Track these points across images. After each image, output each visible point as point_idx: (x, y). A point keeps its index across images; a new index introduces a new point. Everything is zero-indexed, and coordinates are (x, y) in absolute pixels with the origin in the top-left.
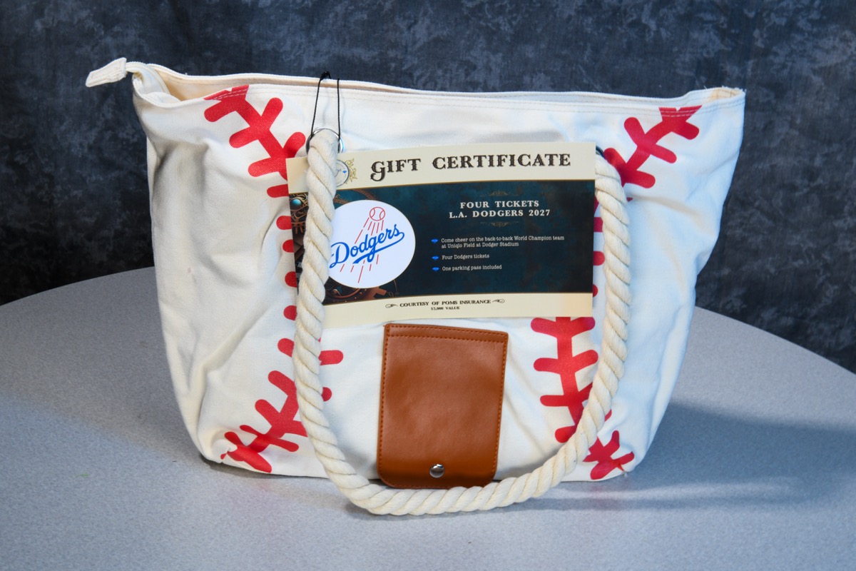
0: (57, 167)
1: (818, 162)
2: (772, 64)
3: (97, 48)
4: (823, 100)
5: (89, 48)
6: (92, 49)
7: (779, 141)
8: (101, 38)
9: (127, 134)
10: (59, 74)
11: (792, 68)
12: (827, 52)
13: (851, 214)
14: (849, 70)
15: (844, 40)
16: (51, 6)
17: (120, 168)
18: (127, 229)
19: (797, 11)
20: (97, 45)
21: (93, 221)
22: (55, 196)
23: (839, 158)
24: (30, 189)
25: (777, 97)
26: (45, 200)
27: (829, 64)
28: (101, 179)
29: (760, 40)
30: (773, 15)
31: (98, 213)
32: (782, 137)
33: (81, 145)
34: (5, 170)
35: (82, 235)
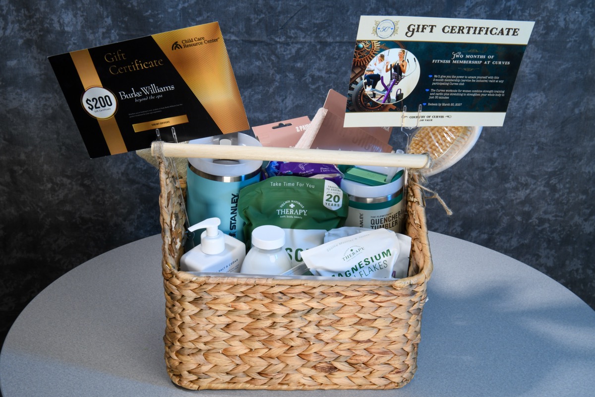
0: (106, 185)
1: (495, 155)
9: (141, 165)
13: (513, 180)
17: (138, 183)
21: (126, 211)
22: (105, 199)
23: (505, 152)
24: (92, 197)
26: (101, 202)
28: (129, 189)
31: (128, 207)
33: (117, 173)
34: (79, 188)
35: (120, 219)
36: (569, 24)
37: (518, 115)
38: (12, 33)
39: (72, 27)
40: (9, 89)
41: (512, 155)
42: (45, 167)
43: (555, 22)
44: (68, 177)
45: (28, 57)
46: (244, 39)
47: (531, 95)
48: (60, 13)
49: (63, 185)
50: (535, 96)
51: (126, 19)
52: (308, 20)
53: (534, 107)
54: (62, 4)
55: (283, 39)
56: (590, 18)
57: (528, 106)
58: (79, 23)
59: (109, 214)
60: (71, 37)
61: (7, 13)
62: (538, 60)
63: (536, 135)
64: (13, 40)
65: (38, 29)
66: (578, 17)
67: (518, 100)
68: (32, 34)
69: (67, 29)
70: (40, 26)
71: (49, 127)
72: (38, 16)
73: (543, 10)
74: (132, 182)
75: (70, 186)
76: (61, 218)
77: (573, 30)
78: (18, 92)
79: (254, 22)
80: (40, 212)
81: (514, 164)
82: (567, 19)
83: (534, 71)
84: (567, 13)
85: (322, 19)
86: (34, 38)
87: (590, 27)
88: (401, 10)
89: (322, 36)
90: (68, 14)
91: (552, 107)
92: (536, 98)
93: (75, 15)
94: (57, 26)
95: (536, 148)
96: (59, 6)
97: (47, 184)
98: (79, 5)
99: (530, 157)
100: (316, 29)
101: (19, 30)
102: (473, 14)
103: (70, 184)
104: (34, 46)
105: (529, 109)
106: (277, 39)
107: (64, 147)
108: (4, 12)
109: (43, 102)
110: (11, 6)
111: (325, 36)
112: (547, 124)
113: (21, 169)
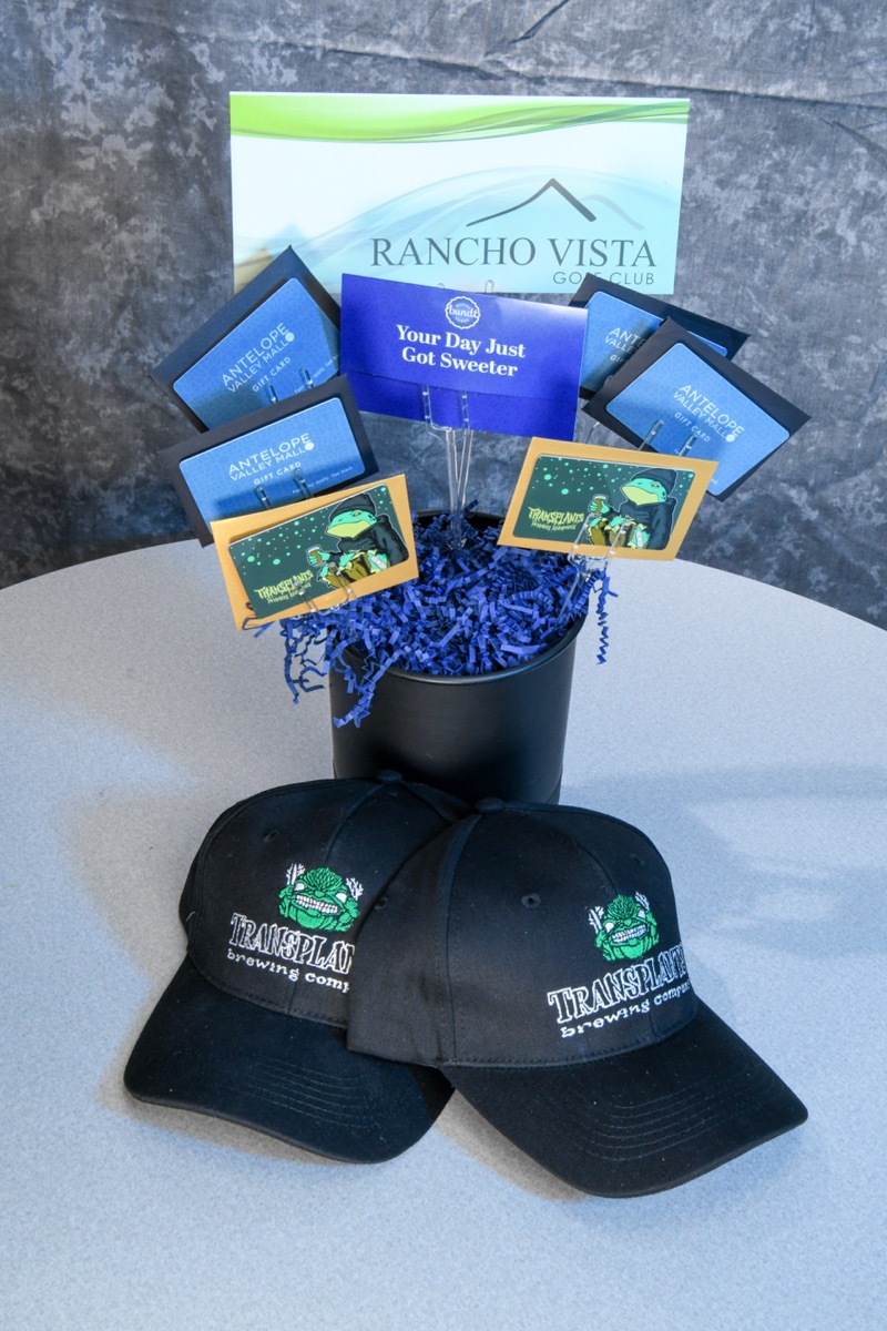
0: (63, 396)
3: (109, 246)
5: (99, 246)
6: (103, 248)
8: (114, 233)
9: (149, 357)
10: (62, 278)
16: (51, 191)
17: (141, 400)
18: (151, 476)
20: (109, 242)
21: (109, 466)
22: (60, 432)
24: (32, 422)
26: (50, 436)
28: (119, 412)
31: (114, 456)
33: (92, 369)
35: (95, 483)
46: (424, 56)
52: (597, 21)
55: (526, 67)
59: (69, 467)
74: (126, 396)
79: (455, 12)
85: (636, 22)
88: (856, 15)
89: (633, 68)
100: (617, 46)
106: (513, 66)
111: (641, 67)
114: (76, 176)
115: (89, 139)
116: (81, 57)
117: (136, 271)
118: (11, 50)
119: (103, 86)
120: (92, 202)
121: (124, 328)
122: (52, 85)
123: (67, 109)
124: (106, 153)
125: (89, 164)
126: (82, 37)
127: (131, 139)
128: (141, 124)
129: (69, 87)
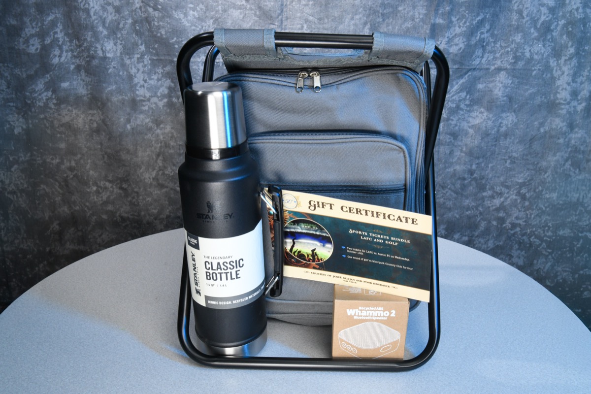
0: (140, 188)
1: (474, 167)
2: (451, 124)
3: (154, 135)
4: (474, 140)
5: (150, 135)
6: (152, 136)
7: (456, 158)
8: (155, 130)
10: (138, 147)
11: (460, 126)
12: (474, 118)
13: (490, 189)
14: (484, 126)
15: (481, 113)
16: (134, 118)
17: (167, 187)
18: (171, 214)
19: (460, 101)
20: (154, 133)
21: (156, 211)
22: (139, 201)
23: (483, 165)
24: (129, 199)
25: (454, 139)
26: (136, 203)
27: (475, 123)
28: (159, 192)
29: (445, 114)
30: (449, 103)
31: (158, 208)
32: (458, 156)
33: (149, 178)
34: (119, 191)
35: (152, 218)
36: (533, 55)
37: (493, 132)
38: (66, 60)
39: (113, 54)
40: (63, 106)
41: (488, 167)
42: (91, 172)
43: (522, 53)
44: (110, 182)
45: (78, 80)
47: (504, 115)
48: (103, 42)
49: (106, 188)
50: (508, 116)
51: (156, 46)
53: (507, 126)
54: (105, 35)
56: (550, 51)
57: (502, 125)
58: (118, 51)
60: (112, 62)
61: (62, 44)
62: (509, 85)
63: (509, 150)
64: (67, 66)
65: (85, 56)
66: (541, 49)
67: (493, 119)
68: (81, 60)
69: (108, 55)
70: (87, 54)
71: (94, 138)
72: (85, 45)
73: (512, 43)
74: (162, 186)
75: (111, 189)
76: (105, 217)
77: (537, 60)
78: (69, 109)
80: (87, 210)
81: (490, 175)
82: (532, 50)
83: (506, 94)
84: (532, 46)
86: (83, 63)
87: (551, 58)
90: (109, 43)
91: (522, 126)
92: (508, 118)
93: (115, 44)
94: (100, 53)
95: (509, 161)
96: (102, 36)
97: (93, 187)
98: (119, 35)
99: (504, 170)
101: (71, 58)
102: (453, 43)
103: (112, 187)
104: (83, 70)
105: (502, 127)
107: (106, 156)
108: (60, 43)
109: (90, 118)
110: (66, 38)
112: (518, 140)
113: (72, 174)
114: (142, 112)
115: (146, 99)
116: (143, 73)
117: (163, 142)
118: (119, 72)
119: (150, 82)
120: (147, 120)
121: (160, 163)
122: (133, 82)
123: (138, 90)
124: (152, 104)
125: (146, 108)
126: (143, 66)
127: (160, 98)
128: (163, 93)
129: (139, 83)
